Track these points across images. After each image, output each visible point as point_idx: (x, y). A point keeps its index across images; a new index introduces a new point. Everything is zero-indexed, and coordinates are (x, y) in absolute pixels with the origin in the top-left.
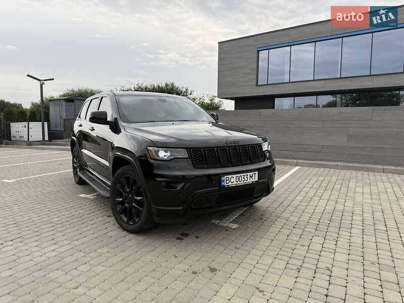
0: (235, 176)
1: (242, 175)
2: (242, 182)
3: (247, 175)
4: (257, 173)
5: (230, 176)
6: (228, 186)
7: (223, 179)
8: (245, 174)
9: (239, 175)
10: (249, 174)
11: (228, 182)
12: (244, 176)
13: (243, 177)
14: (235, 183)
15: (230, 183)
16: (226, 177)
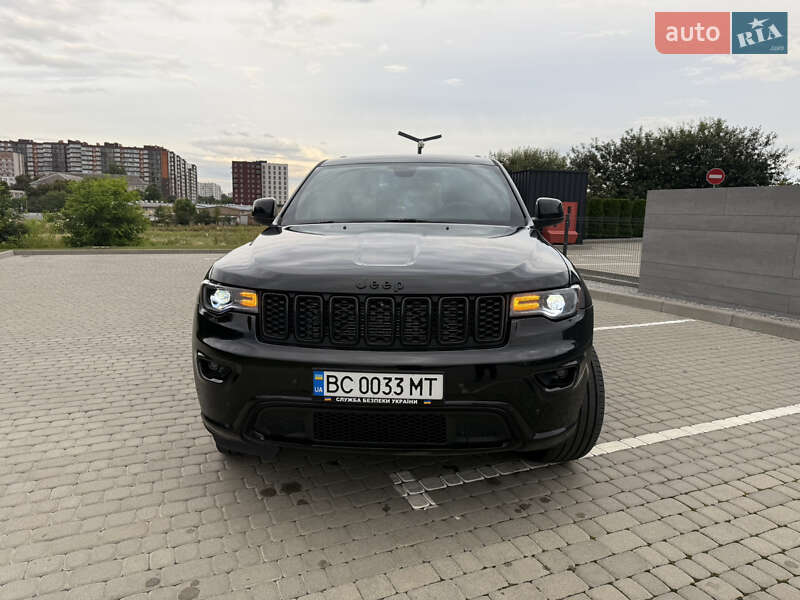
0: (356, 376)
1: (381, 376)
2: (381, 395)
3: (402, 380)
4: (440, 378)
5: (340, 375)
6: (334, 398)
7: (317, 377)
8: (393, 376)
9: (370, 376)
10: (407, 377)
11: (333, 387)
12: (390, 379)
13: (383, 382)
14: (356, 393)
15: (340, 393)
16: (326, 373)
